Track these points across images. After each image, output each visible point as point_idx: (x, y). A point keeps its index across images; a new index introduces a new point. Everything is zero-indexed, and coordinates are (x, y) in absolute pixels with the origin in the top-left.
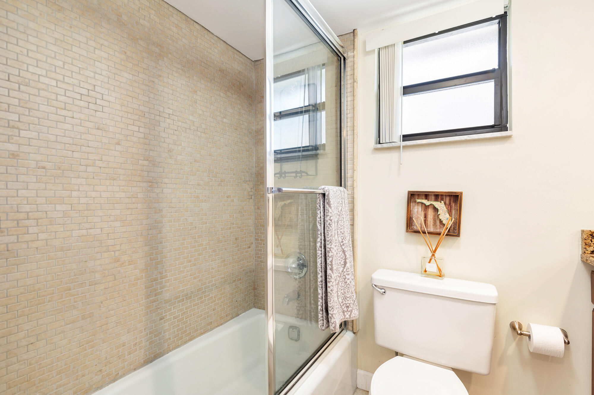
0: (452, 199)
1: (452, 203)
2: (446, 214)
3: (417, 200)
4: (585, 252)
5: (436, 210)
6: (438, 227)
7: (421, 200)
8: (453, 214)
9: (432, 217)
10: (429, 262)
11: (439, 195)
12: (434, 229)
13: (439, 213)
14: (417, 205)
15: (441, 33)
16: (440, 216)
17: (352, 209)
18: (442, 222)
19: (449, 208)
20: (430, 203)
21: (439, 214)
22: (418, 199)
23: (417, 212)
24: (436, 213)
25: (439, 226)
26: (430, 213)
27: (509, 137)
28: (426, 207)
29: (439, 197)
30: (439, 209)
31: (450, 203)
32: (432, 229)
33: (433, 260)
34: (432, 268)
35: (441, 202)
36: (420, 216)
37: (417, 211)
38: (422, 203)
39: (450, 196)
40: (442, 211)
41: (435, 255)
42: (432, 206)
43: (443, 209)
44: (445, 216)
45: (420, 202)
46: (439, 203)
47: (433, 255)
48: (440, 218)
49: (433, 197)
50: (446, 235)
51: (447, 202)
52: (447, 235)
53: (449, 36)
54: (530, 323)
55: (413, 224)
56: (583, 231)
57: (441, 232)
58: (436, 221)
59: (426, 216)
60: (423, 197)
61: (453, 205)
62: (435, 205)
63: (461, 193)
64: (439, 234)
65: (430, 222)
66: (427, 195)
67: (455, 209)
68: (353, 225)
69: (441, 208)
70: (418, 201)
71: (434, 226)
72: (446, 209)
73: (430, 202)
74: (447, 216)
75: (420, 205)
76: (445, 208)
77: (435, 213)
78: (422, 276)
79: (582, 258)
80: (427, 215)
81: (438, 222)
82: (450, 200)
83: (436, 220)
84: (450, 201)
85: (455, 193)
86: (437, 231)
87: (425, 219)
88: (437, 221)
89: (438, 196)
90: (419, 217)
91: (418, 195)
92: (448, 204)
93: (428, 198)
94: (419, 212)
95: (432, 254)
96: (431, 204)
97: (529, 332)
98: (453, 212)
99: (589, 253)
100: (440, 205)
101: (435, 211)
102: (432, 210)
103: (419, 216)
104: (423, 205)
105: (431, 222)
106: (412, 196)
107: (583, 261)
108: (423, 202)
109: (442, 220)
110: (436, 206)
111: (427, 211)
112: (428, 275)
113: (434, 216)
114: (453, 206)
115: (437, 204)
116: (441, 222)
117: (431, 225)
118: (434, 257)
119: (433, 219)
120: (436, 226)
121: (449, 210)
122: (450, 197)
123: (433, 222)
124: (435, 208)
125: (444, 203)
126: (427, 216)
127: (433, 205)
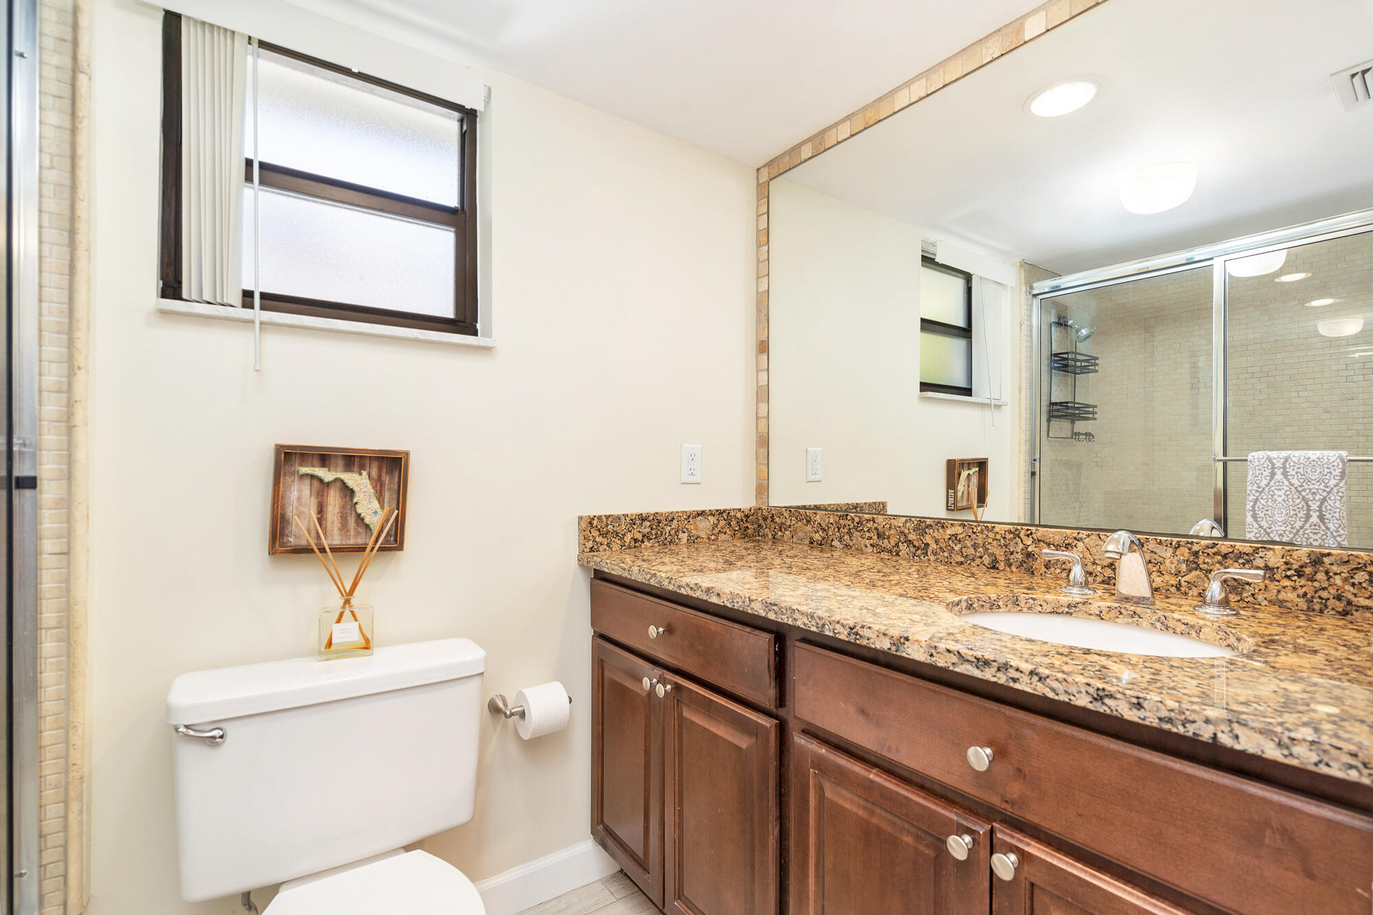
0: (384, 465)
1: (384, 475)
2: (371, 500)
3: (301, 468)
4: (583, 551)
5: (348, 492)
6: (352, 532)
7: (312, 469)
8: (386, 500)
9: (337, 510)
10: (339, 621)
11: (354, 456)
12: (341, 540)
13: (355, 500)
14: (298, 480)
15: (361, 76)
16: (357, 506)
17: (61, 499)
18: (363, 520)
19: (378, 488)
20: (336, 477)
21: (356, 503)
22: (301, 465)
23: (299, 499)
24: (348, 499)
25: (355, 530)
26: (334, 500)
27: (487, 349)
28: (324, 485)
29: (356, 463)
30: (356, 489)
31: (380, 477)
32: (337, 541)
33: (347, 614)
34: (346, 633)
35: (361, 474)
36: (306, 511)
37: (300, 496)
38: (312, 477)
39: (380, 459)
40: (362, 495)
41: (351, 601)
42: (338, 484)
43: (365, 490)
44: (370, 506)
45: (307, 475)
46: (355, 476)
47: (347, 602)
48: (359, 511)
49: (341, 462)
50: (378, 551)
51: (374, 472)
52: (381, 549)
53: (364, 91)
54: (524, 690)
55: (287, 532)
56: (581, 518)
57: (368, 544)
58: (347, 521)
59: (321, 510)
60: (316, 461)
61: (387, 479)
62: (346, 481)
63: (407, 454)
64: (361, 549)
65: (333, 522)
66: (324, 457)
67: (390, 489)
68: (67, 553)
69: (362, 487)
70: (304, 470)
71: (341, 531)
72: (372, 491)
73: (335, 474)
74: (375, 505)
75: (307, 482)
76: (370, 487)
77: (344, 500)
78: (321, 661)
79: (579, 560)
80: (325, 507)
81: (352, 522)
82: (380, 468)
83: (347, 516)
84: (381, 471)
85: (395, 452)
86: (348, 542)
87: (319, 516)
88: (349, 518)
89: (353, 460)
90: (303, 512)
91: (302, 455)
92: (376, 478)
93: (327, 463)
94: (303, 501)
95: (343, 601)
96: (336, 480)
97: (522, 706)
98: (387, 495)
99: (588, 550)
100: (359, 482)
101: (346, 496)
102: (338, 494)
103: (302, 509)
104: (316, 483)
105: (336, 523)
106: (287, 457)
107: (582, 566)
108: (316, 473)
109: (362, 515)
110: (350, 483)
111: (325, 497)
112: (337, 652)
113: (343, 507)
114: (387, 482)
115: (351, 479)
116: (360, 519)
117: (336, 529)
118: (350, 607)
119: (339, 515)
120: (348, 531)
121: (378, 491)
122: (379, 461)
123: (341, 523)
124: (347, 487)
125: (367, 477)
126: (324, 510)
127: (342, 481)
